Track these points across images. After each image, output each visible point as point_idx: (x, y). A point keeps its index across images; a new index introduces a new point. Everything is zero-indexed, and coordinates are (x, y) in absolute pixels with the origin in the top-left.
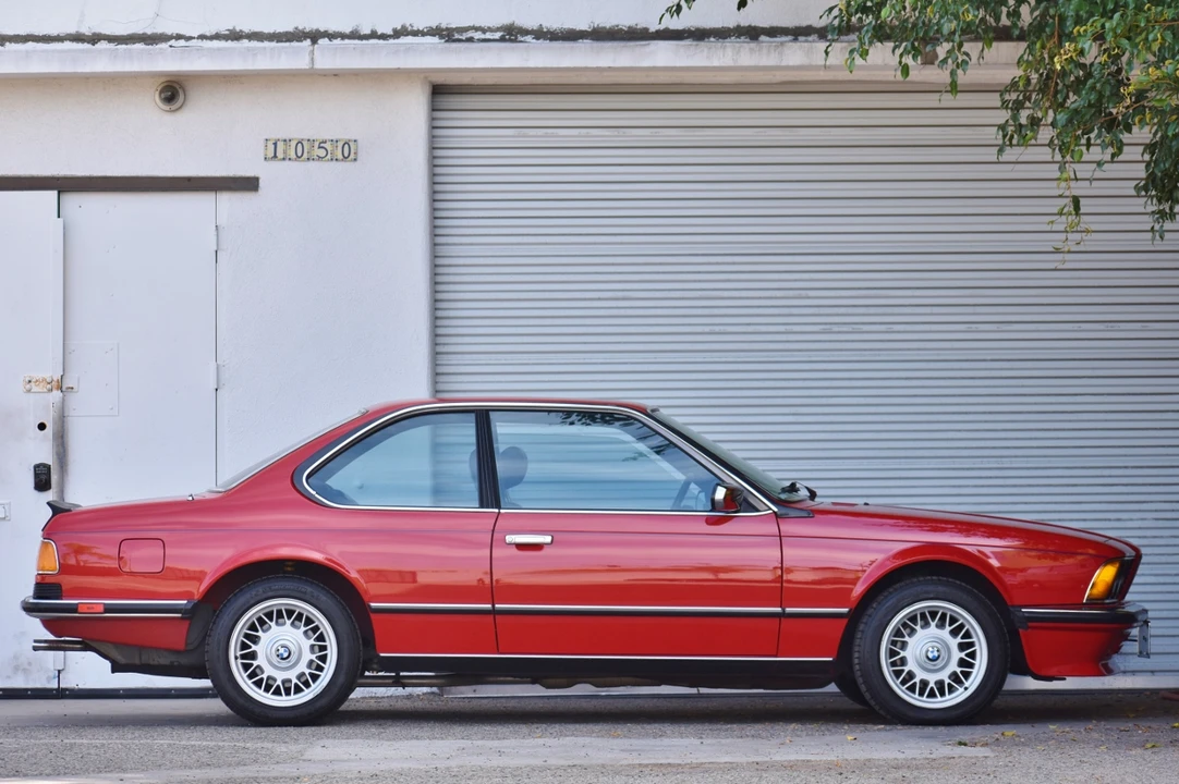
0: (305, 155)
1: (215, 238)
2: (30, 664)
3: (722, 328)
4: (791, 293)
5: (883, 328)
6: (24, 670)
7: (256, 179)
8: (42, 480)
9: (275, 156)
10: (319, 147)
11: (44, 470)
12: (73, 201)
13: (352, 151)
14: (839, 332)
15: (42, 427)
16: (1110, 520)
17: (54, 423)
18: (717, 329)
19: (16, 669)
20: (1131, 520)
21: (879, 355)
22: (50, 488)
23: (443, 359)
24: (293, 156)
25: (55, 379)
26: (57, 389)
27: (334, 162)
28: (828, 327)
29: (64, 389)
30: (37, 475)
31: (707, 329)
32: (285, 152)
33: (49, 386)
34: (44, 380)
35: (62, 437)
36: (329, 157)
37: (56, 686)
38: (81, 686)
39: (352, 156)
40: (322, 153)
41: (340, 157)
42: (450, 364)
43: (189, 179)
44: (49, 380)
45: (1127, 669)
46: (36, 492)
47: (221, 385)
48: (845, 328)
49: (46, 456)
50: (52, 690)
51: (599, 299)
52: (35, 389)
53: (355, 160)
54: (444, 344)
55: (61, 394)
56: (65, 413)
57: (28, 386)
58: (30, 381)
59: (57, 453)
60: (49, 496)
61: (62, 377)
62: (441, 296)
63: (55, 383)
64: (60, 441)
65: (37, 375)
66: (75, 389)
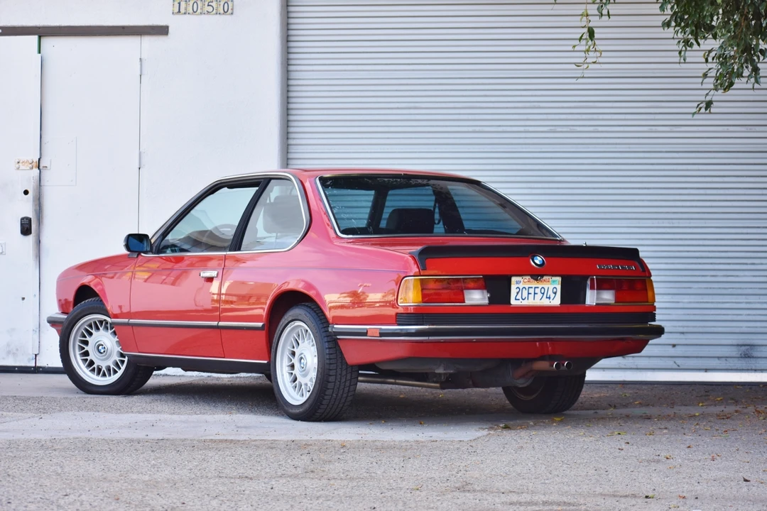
0: (199, 11)
1: (139, 66)
2: (17, 350)
3: (481, 129)
4: (528, 105)
6: (14, 354)
7: (167, 27)
8: (26, 229)
9: (179, 12)
10: (208, 5)
11: (27, 222)
12: (48, 42)
13: (230, 8)
14: (561, 132)
15: (26, 192)
16: (746, 264)
17: (34, 190)
19: (9, 352)
20: (762, 264)
21: (589, 148)
22: (31, 233)
23: (292, 149)
24: (191, 11)
25: (35, 161)
26: (36, 167)
27: (218, 15)
28: (553, 128)
29: (41, 167)
31: (470, 129)
32: (186, 9)
33: (30, 166)
34: (28, 161)
35: (39, 199)
36: (215, 11)
37: (34, 365)
38: (50, 365)
39: (230, 11)
40: (210, 9)
41: (222, 12)
42: (296, 152)
43: (123, 27)
44: (30, 162)
45: (757, 368)
46: (22, 236)
47: (142, 166)
48: (565, 129)
49: (29, 212)
50: (31, 367)
51: (398, 108)
52: (22, 167)
53: (232, 14)
54: (294, 139)
55: (38, 171)
56: (42, 184)
57: (17, 166)
58: (18, 163)
59: (35, 210)
60: (30, 239)
61: (39, 159)
62: (291, 106)
63: (34, 164)
64: (37, 202)
65: (23, 158)
66: (48, 168)
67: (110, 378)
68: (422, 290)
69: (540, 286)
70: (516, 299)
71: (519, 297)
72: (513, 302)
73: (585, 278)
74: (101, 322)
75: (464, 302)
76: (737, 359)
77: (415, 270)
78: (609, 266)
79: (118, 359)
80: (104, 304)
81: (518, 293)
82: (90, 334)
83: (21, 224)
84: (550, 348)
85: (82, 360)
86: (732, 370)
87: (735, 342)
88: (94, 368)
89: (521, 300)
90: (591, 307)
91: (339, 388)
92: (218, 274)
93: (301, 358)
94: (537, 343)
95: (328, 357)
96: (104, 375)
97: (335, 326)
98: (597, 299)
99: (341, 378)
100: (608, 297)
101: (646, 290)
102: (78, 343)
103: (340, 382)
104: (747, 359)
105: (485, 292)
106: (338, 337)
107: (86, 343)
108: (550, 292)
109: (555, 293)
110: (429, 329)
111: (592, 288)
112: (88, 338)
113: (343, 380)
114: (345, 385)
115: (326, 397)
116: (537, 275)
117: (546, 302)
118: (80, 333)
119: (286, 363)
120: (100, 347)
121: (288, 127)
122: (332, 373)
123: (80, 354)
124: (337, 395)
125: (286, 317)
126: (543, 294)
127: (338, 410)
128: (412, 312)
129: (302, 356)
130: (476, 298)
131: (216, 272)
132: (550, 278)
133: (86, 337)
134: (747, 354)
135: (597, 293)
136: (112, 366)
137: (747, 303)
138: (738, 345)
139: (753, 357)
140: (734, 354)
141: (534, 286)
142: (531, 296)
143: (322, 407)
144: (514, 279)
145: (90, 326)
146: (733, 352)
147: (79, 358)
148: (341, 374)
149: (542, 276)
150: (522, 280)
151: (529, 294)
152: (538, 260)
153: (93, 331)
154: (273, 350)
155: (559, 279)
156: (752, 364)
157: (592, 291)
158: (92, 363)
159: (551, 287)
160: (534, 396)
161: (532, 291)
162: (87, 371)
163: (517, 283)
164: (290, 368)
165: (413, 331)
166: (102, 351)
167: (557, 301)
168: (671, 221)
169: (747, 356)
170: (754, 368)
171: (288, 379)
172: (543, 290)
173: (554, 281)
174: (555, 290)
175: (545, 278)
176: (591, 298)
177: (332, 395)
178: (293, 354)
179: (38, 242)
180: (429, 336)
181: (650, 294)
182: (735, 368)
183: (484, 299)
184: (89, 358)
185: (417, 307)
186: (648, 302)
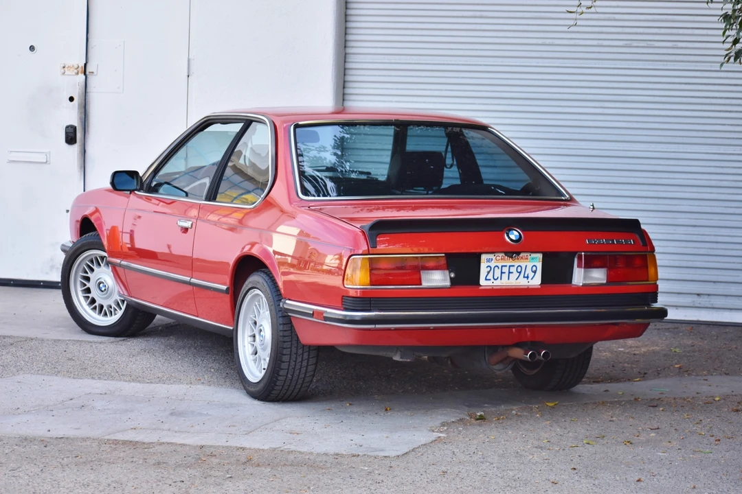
4: (603, 16)
5: (670, 44)
6: (57, 268)
8: (71, 138)
11: (71, 130)
14: (637, 47)
15: (71, 99)
17: (79, 97)
18: (547, 41)
21: (667, 65)
22: (75, 142)
23: (350, 58)
25: (80, 66)
26: (81, 73)
28: (629, 42)
29: (87, 73)
30: (67, 133)
31: (540, 41)
33: (76, 71)
34: (73, 66)
35: (85, 107)
42: (354, 61)
44: (76, 66)
46: (67, 145)
47: (191, 73)
48: (641, 44)
49: (74, 121)
52: (67, 72)
54: (352, 47)
55: (84, 77)
56: (88, 90)
57: (63, 71)
58: (64, 67)
59: (81, 119)
60: (75, 148)
61: (85, 65)
62: (350, 12)
63: (80, 69)
64: (83, 110)
65: (69, 63)
66: (95, 73)
67: (111, 318)
68: (371, 270)
69: (516, 264)
70: (486, 279)
71: (490, 276)
72: (483, 282)
73: (573, 254)
74: (103, 258)
75: (421, 285)
77: (364, 247)
78: (601, 241)
79: (119, 298)
80: (100, 239)
81: (489, 272)
82: (92, 270)
83: (66, 133)
84: (529, 333)
85: (84, 297)
88: (96, 307)
89: (493, 280)
90: (578, 288)
91: (294, 369)
92: (192, 225)
93: (261, 331)
94: (514, 330)
95: (281, 334)
96: (106, 314)
97: (287, 302)
98: (585, 278)
99: (296, 358)
100: (598, 276)
101: (647, 267)
102: (80, 279)
103: (295, 361)
105: (447, 272)
106: (290, 314)
107: (88, 279)
108: (529, 271)
109: (535, 272)
110: (376, 315)
111: (579, 266)
112: (89, 275)
113: (299, 359)
114: (301, 365)
115: (280, 378)
116: (513, 252)
117: (523, 282)
118: (81, 269)
119: (248, 333)
120: (101, 285)
121: (346, 34)
122: (285, 352)
123: (82, 291)
124: (293, 376)
125: (247, 283)
126: (520, 273)
127: (296, 391)
128: (359, 295)
129: (262, 328)
130: (437, 279)
131: (191, 223)
132: (529, 254)
133: (87, 273)
135: (585, 272)
136: (113, 306)
141: (508, 264)
142: (505, 276)
143: (276, 388)
144: (484, 257)
145: (92, 261)
147: (81, 295)
148: (296, 353)
149: (518, 253)
150: (494, 258)
151: (502, 273)
152: (514, 235)
153: (95, 267)
154: (236, 318)
155: (540, 256)
157: (580, 269)
158: (93, 301)
159: (530, 265)
160: (535, 371)
161: (506, 270)
162: (88, 309)
163: (489, 260)
164: (252, 339)
165: (357, 319)
166: (103, 289)
167: (536, 281)
171: (249, 350)
172: (519, 268)
173: (533, 259)
174: (534, 268)
175: (522, 255)
176: (579, 277)
177: (287, 376)
178: (255, 323)
179: (84, 152)
180: (375, 324)
181: (651, 271)
183: (445, 280)
184: (91, 295)
185: (364, 291)
186: (648, 281)
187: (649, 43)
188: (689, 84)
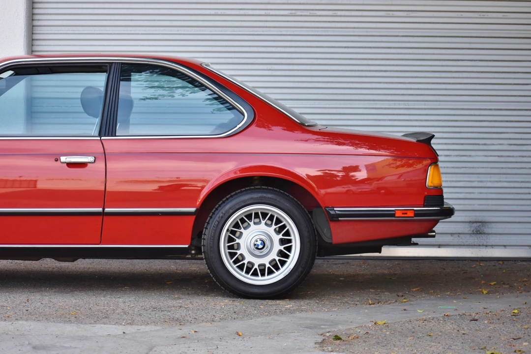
3: (223, 12)
5: (331, 13)
14: (301, 16)
16: (479, 144)
18: (219, 12)
20: (493, 144)
21: (328, 31)
23: (37, 30)
28: (293, 12)
31: (213, 12)
42: (41, 33)
45: (488, 244)
48: (305, 13)
54: (39, 20)
76: (469, 235)
86: (464, 245)
87: (467, 219)
104: (478, 236)
134: (479, 231)
137: (478, 181)
138: (470, 222)
139: (484, 234)
140: (467, 230)
146: (466, 228)
156: (483, 239)
168: (406, 103)
169: (478, 233)
170: (485, 244)
182: (467, 243)
187: (311, 12)
188: (348, 47)
